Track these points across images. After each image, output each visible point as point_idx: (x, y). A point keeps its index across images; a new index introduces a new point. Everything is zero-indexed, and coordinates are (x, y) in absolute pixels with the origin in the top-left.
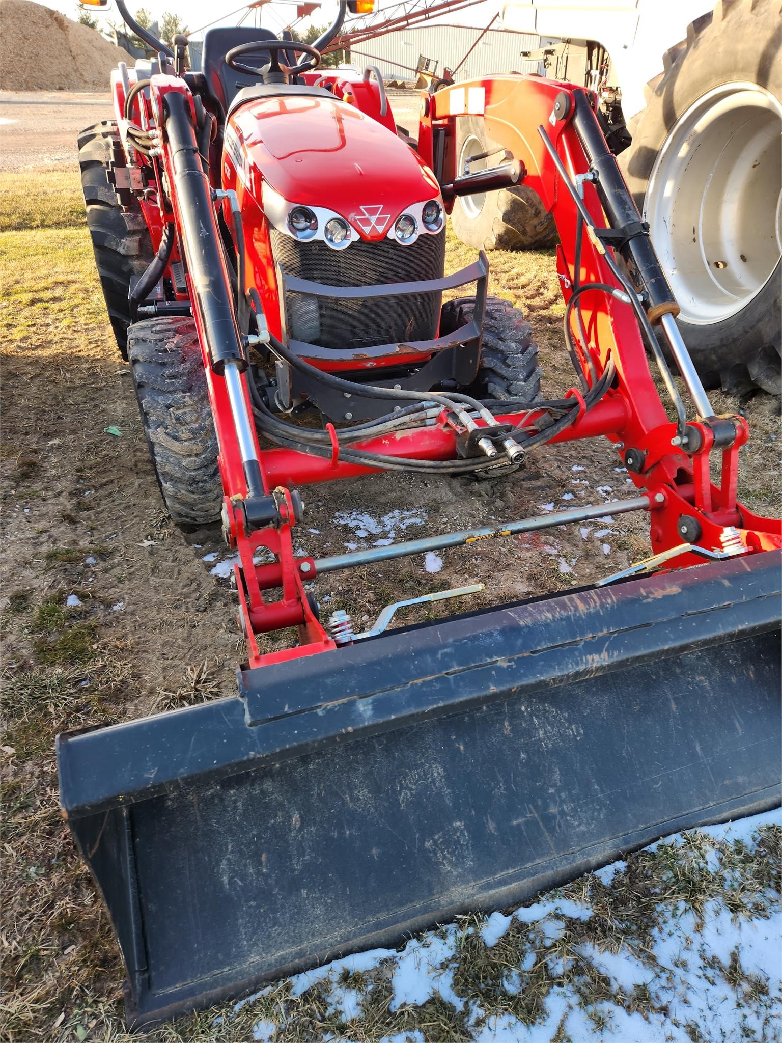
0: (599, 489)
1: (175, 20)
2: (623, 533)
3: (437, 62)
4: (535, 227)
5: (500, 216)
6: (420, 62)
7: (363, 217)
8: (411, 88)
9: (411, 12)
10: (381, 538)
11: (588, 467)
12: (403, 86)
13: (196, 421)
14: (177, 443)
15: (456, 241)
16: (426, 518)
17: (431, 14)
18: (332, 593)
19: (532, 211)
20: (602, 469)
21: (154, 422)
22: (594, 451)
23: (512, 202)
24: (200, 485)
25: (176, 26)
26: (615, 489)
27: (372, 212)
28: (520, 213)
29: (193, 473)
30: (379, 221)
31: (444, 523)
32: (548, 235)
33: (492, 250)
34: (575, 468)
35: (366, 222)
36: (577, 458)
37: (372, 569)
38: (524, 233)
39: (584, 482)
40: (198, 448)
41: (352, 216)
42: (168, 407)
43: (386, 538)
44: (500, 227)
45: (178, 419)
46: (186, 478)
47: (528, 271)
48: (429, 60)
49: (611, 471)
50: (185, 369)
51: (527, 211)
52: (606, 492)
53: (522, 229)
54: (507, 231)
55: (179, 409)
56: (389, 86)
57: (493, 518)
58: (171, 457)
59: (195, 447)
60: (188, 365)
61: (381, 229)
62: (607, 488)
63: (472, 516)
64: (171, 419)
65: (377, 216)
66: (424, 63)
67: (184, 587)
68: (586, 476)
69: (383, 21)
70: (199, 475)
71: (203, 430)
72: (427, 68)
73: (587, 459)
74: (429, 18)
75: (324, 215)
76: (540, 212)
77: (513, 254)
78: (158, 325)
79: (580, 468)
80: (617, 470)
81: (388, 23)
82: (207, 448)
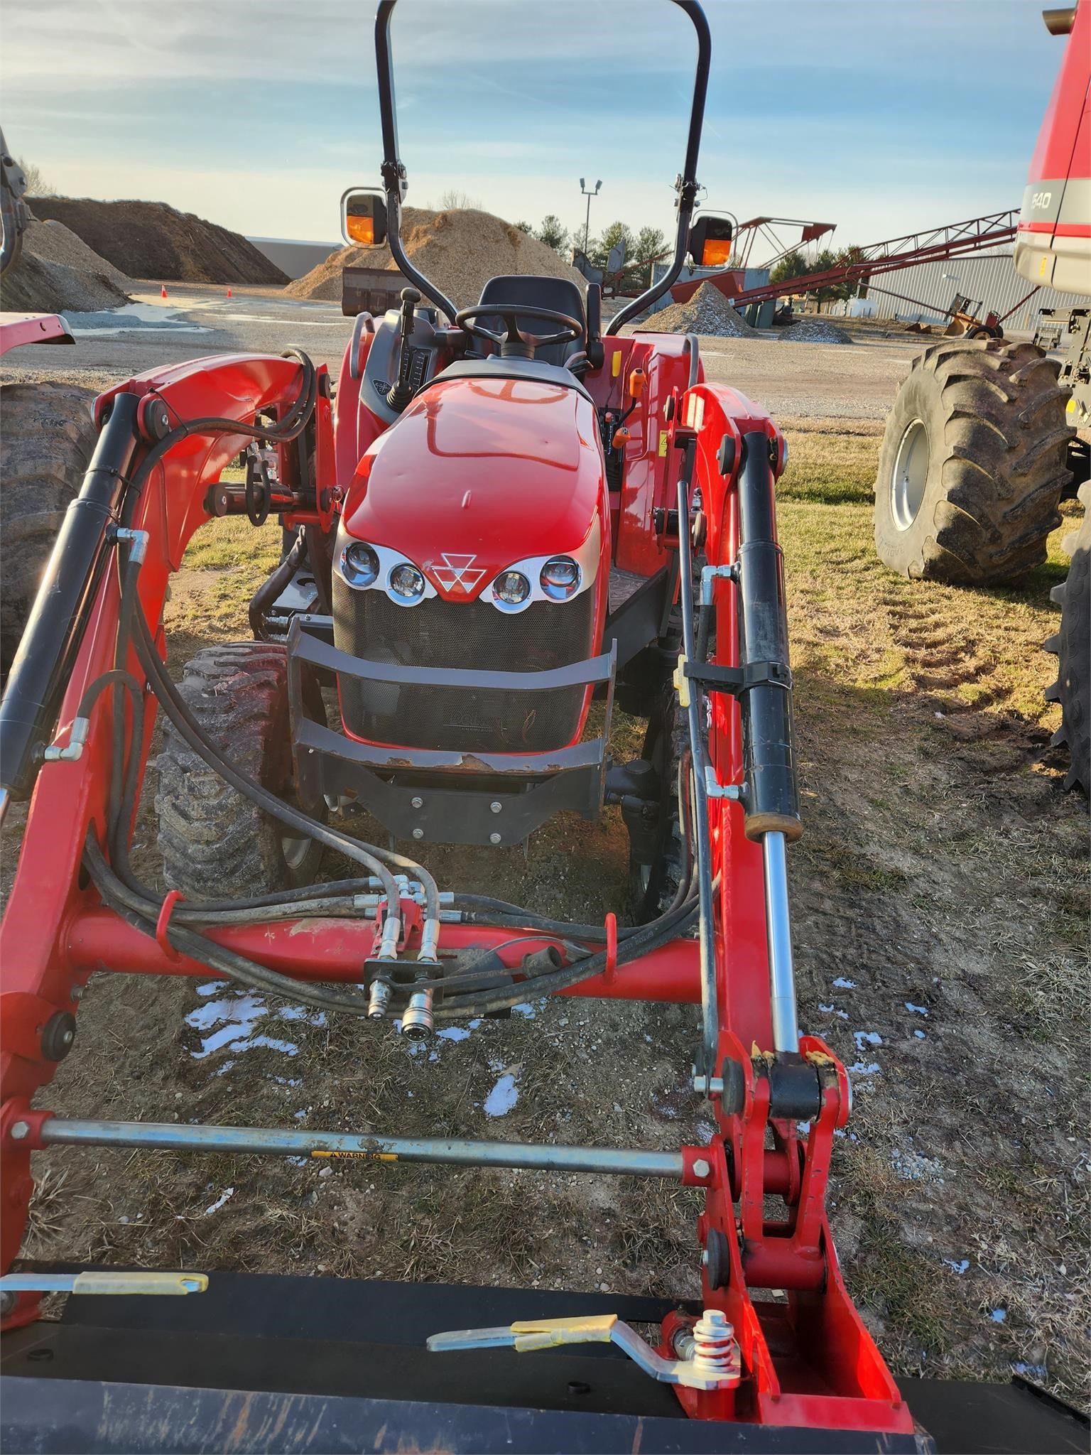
0: (859, 1035)
1: (654, 238)
2: (853, 1137)
3: (981, 303)
4: (991, 557)
5: (935, 535)
6: (956, 303)
7: (444, 568)
8: (938, 334)
9: (955, 240)
10: (455, 1025)
11: (863, 986)
12: (927, 331)
13: (217, 795)
14: (183, 822)
15: (873, 558)
16: (542, 1008)
17: (983, 243)
18: (311, 1108)
19: (986, 535)
20: (883, 998)
21: (166, 786)
22: (888, 959)
23: (955, 518)
24: (209, 884)
25: (654, 245)
26: (887, 1043)
27: (458, 563)
28: (966, 534)
29: (199, 866)
30: (470, 577)
31: (558, 1029)
32: (1014, 570)
33: (919, 579)
34: (840, 982)
35: (448, 576)
36: (852, 964)
37: (407, 1078)
38: (972, 562)
39: (841, 1013)
40: (210, 834)
41: (427, 564)
42: (185, 770)
43: (462, 1026)
44: (933, 551)
45: (191, 789)
46: (190, 870)
47: (959, 619)
48: (969, 301)
49: (897, 1005)
50: (225, 722)
51: (979, 533)
52: (868, 1045)
53: (967, 556)
54: (943, 557)
55: (197, 775)
56: (908, 329)
57: (649, 1038)
58: (177, 837)
59: (206, 832)
60: (231, 717)
61: (469, 587)
62: (875, 1039)
63: (615, 1027)
64: (183, 787)
65: (466, 569)
66: (961, 304)
67: (143, 1028)
68: (849, 1004)
69: (913, 249)
70: (207, 870)
71: (222, 811)
72: (963, 311)
73: (869, 971)
74: (980, 248)
75: (389, 558)
76: (1000, 537)
77: (949, 590)
78: (228, 654)
79: (849, 985)
80: (910, 1007)
81: (917, 252)
82: (225, 834)
